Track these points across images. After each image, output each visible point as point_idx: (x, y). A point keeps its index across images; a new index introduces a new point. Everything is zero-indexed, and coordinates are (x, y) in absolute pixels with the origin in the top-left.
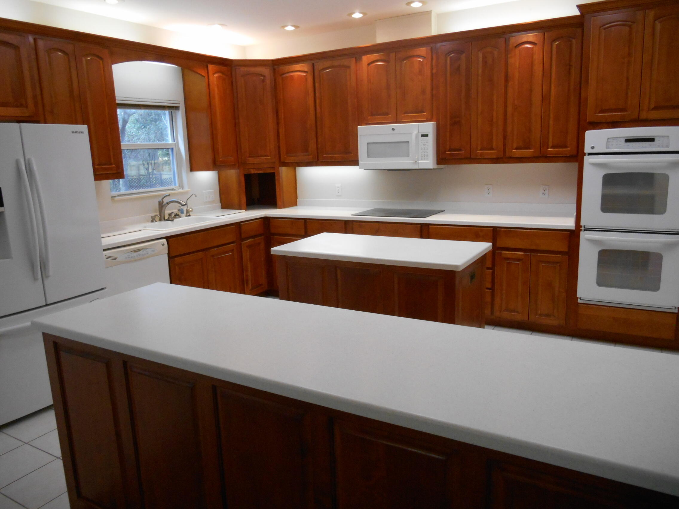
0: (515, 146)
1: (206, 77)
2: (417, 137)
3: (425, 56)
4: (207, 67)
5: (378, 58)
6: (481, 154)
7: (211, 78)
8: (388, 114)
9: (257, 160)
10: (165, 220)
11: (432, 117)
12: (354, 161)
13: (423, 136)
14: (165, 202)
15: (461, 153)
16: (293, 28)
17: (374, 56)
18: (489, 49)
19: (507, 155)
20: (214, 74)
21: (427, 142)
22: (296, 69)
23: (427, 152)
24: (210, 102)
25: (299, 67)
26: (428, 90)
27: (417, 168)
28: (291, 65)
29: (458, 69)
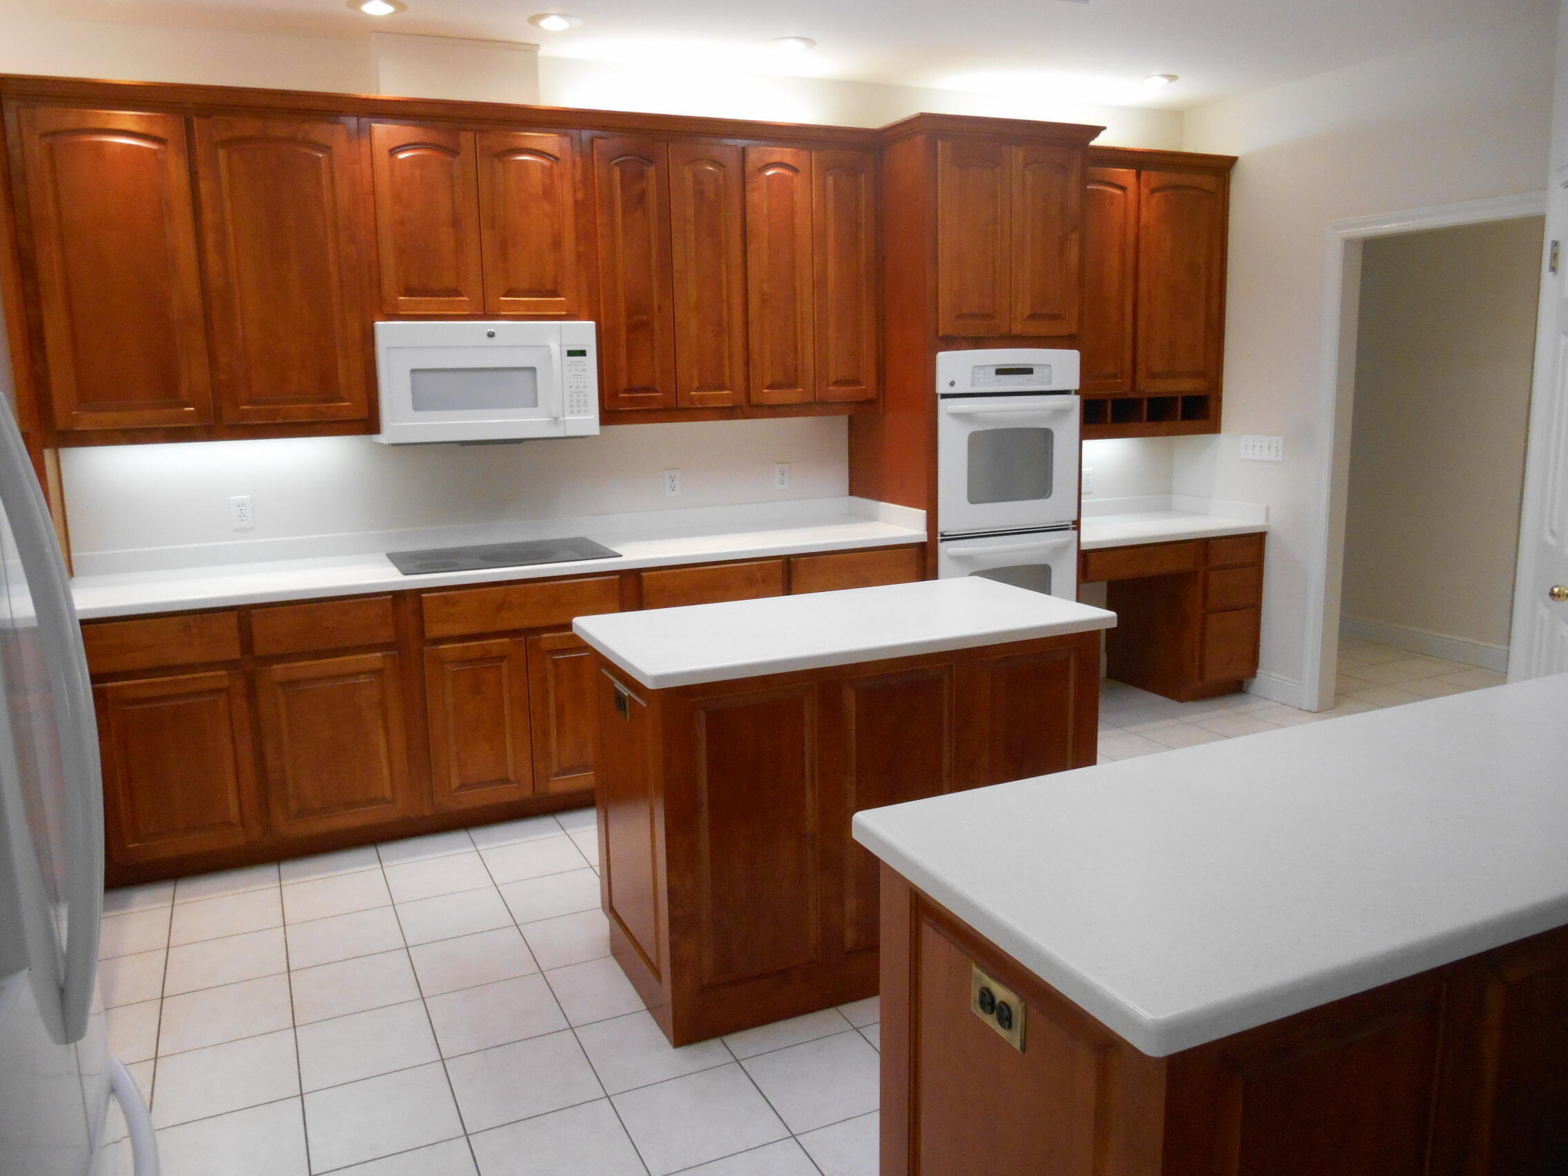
3: (558, 155)
6: (701, 399)
8: (457, 293)
13: (574, 353)
15: (654, 396)
17: (406, 131)
19: (754, 399)
21: (584, 370)
22: (114, 126)
23: (585, 395)
25: (126, 118)
26: (569, 241)
27: (562, 434)
28: (87, 108)
29: (641, 198)
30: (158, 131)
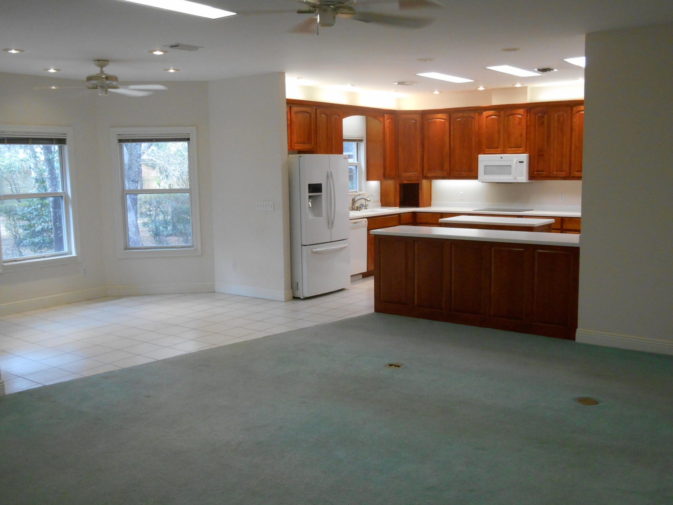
0: (576, 170)
1: (383, 122)
2: (516, 163)
3: (523, 114)
4: (384, 116)
5: (493, 114)
7: (386, 122)
8: (498, 148)
9: (408, 174)
10: (355, 210)
11: (526, 151)
12: (475, 177)
13: (520, 162)
14: (356, 199)
15: (544, 173)
16: (438, 93)
17: (491, 112)
18: (561, 113)
19: (572, 175)
20: (387, 120)
21: (523, 166)
22: (438, 117)
24: (384, 138)
25: (440, 116)
26: (524, 134)
27: (516, 182)
28: (434, 114)
29: (543, 123)
30: (445, 118)
